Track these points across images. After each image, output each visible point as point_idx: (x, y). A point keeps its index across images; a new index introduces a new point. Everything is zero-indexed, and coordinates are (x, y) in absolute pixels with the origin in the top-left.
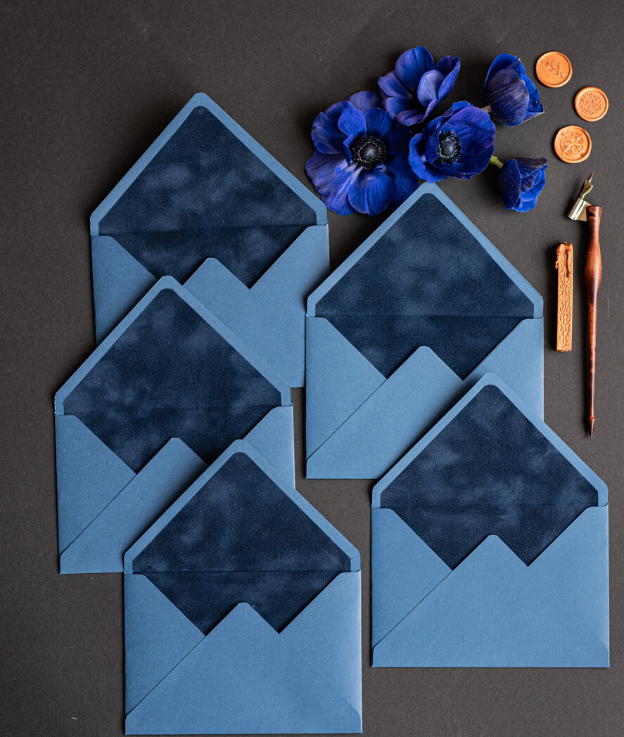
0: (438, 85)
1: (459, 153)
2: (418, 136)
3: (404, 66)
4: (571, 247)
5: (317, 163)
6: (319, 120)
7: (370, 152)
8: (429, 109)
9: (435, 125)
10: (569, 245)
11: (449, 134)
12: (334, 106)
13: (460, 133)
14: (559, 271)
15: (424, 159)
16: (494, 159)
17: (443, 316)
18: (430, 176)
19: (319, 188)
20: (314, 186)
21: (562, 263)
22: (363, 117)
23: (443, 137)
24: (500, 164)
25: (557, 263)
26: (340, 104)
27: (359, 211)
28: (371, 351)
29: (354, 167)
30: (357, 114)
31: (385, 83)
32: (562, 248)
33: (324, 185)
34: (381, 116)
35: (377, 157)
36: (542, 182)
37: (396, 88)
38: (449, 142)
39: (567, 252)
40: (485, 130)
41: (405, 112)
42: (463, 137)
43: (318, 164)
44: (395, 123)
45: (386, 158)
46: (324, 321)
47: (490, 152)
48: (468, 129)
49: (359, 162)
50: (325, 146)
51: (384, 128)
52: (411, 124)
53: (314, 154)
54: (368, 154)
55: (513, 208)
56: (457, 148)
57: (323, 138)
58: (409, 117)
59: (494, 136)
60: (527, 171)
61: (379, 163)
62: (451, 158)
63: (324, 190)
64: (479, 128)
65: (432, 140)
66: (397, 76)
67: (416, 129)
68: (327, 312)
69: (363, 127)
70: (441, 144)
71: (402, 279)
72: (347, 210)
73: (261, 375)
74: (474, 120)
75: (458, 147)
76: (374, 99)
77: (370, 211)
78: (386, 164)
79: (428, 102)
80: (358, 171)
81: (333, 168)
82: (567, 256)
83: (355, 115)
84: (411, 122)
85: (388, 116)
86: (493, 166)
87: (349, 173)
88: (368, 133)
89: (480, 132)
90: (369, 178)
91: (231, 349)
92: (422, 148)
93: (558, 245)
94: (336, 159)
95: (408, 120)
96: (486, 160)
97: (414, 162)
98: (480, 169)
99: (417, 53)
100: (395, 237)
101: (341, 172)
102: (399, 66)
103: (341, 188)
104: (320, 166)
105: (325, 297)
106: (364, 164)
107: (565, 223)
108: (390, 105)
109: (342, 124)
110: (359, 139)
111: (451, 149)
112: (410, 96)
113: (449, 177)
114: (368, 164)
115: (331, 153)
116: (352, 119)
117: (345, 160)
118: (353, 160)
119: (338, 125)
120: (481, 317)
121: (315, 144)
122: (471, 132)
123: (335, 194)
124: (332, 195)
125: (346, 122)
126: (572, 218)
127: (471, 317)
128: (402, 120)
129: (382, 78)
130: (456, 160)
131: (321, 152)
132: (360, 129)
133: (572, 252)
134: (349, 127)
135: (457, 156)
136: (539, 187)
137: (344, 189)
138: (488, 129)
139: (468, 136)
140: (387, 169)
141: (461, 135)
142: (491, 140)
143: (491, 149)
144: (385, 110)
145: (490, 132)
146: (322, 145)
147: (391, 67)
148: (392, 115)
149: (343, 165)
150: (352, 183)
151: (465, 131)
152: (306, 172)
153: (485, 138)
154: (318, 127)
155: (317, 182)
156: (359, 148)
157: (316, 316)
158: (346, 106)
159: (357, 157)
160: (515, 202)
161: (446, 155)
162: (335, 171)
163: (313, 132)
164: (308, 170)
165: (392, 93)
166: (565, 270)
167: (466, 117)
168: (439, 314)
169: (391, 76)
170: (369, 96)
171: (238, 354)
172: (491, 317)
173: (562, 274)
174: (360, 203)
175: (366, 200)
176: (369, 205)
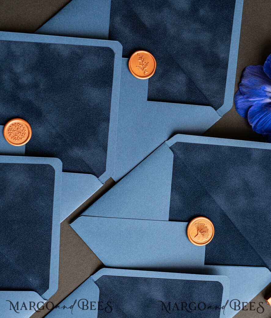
5: (255, 72)
17: (231, 221)
19: (242, 85)
20: (240, 82)
27: (249, 121)
28: (177, 197)
33: (247, 87)
46: (171, 155)
63: (244, 90)
68: (178, 152)
71: (234, 180)
72: (242, 112)
73: (107, 150)
77: (255, 126)
91: (108, 119)
100: (255, 155)
104: (255, 75)
105: (186, 143)
120: (247, 243)
123: (248, 98)
124: (245, 96)
127: (243, 237)
131: (264, 69)
137: (254, 100)
152: (244, 70)
155: (245, 81)
157: (170, 148)
164: (247, 70)
168: (229, 217)
171: (108, 126)
172: (252, 248)
175: (258, 119)
176: (257, 123)
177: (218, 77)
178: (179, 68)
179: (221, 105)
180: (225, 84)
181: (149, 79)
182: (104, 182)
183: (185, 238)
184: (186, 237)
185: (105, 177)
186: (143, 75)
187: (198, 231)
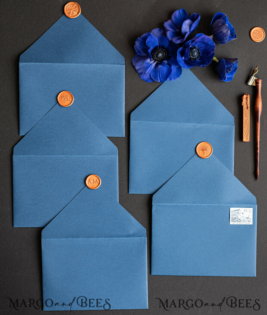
0: (190, 26)
1: (199, 56)
2: (181, 49)
3: (175, 17)
4: (249, 96)
6: (138, 41)
7: (160, 55)
8: (186, 36)
9: (189, 44)
10: (248, 95)
11: (195, 48)
12: (144, 35)
13: (200, 47)
14: (244, 107)
15: (183, 58)
16: (215, 58)
18: (187, 66)
21: (245, 103)
22: (157, 40)
23: (192, 49)
24: (217, 61)
25: (242, 103)
26: (147, 34)
29: (153, 61)
30: (154, 38)
31: (167, 25)
32: (245, 96)
34: (165, 39)
35: (163, 57)
36: (236, 68)
37: (172, 27)
38: (195, 51)
39: (247, 98)
40: (211, 46)
41: (176, 38)
43: (137, 60)
44: (171, 42)
45: (167, 58)
47: (213, 55)
48: (203, 45)
49: (155, 59)
50: (141, 52)
51: (166, 44)
52: (178, 43)
53: (136, 56)
54: (159, 56)
55: (223, 80)
57: (140, 49)
58: (177, 40)
59: (215, 48)
60: (229, 64)
61: (164, 60)
62: (196, 58)
64: (208, 45)
65: (187, 50)
66: (172, 22)
67: (180, 45)
69: (157, 44)
70: (191, 52)
74: (206, 41)
75: (199, 53)
76: (162, 32)
78: (167, 60)
79: (186, 33)
80: (155, 63)
81: (144, 62)
82: (247, 100)
83: (153, 39)
84: (178, 42)
85: (168, 39)
86: (214, 61)
87: (151, 64)
88: (159, 47)
89: (208, 46)
90: (160, 66)
92: (183, 54)
93: (243, 95)
94: (145, 58)
95: (177, 41)
96: (211, 59)
97: (179, 60)
98: (208, 63)
99: (181, 11)
101: (147, 63)
102: (173, 17)
103: (147, 71)
106: (157, 60)
107: (246, 86)
108: (169, 34)
109: (148, 42)
110: (155, 49)
111: (196, 54)
112: (178, 30)
113: (194, 66)
114: (159, 60)
115: (143, 55)
116: (152, 40)
117: (149, 58)
118: (152, 58)
119: (146, 43)
121: (136, 51)
122: (205, 46)
125: (149, 42)
126: (249, 84)
128: (174, 41)
129: (165, 23)
130: (198, 59)
132: (156, 45)
133: (249, 98)
134: (151, 44)
135: (198, 57)
136: (234, 70)
138: (212, 45)
139: (203, 48)
140: (168, 62)
141: (200, 48)
142: (213, 50)
143: (213, 53)
144: (167, 36)
145: (213, 46)
146: (139, 52)
147: (169, 17)
148: (170, 39)
149: (148, 60)
150: (152, 68)
153: (210, 49)
154: (137, 44)
156: (155, 53)
158: (149, 35)
159: (154, 57)
160: (224, 77)
161: (193, 57)
162: (145, 63)
163: (135, 46)
165: (170, 29)
166: (246, 106)
167: (202, 40)
169: (169, 21)
170: (160, 30)
173: (245, 108)
174: (156, 77)
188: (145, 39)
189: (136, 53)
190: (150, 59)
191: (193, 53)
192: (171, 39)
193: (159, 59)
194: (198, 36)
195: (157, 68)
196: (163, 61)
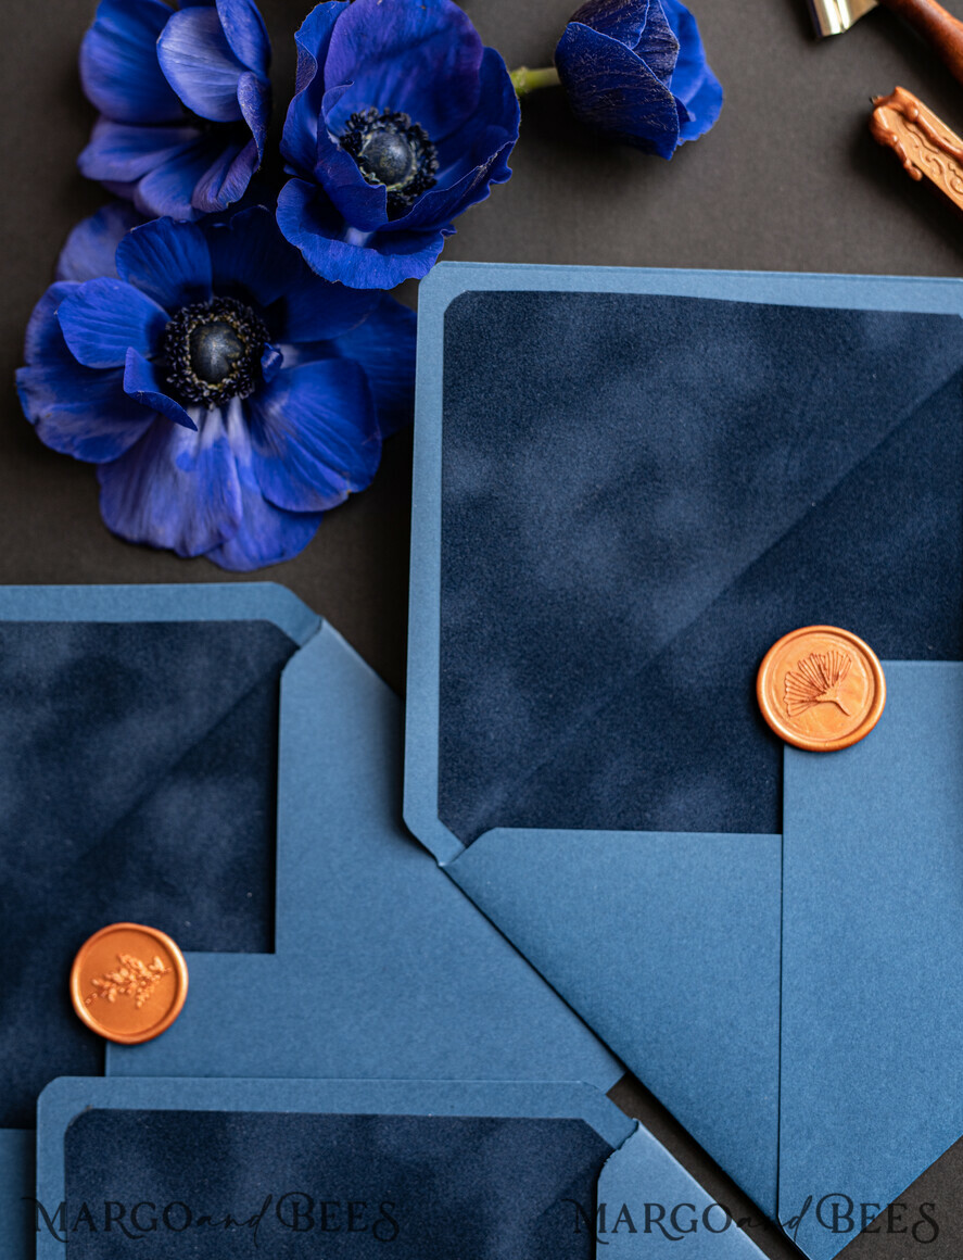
1: (424, 145)
2: (287, 198)
3: (110, 81)
4: (905, 95)
5: (125, 493)
6: (31, 392)
7: (217, 347)
8: (247, 110)
9: (308, 136)
10: (894, 95)
11: (360, 124)
12: (35, 329)
13: (384, 97)
14: (935, 178)
15: (357, 237)
16: (521, 78)
17: (768, 552)
18: (408, 259)
19: (183, 545)
20: (171, 552)
21: (923, 152)
22: (120, 285)
23: (352, 143)
24: (549, 75)
25: (908, 163)
26: (41, 309)
27: (328, 505)
28: (678, 803)
29: (214, 418)
30: (101, 293)
31: (102, 159)
32: (886, 118)
33: (189, 526)
34: (160, 241)
35: (243, 345)
36: (684, 22)
37: (139, 148)
38: (376, 141)
39: (906, 116)
40: (436, 32)
41: (206, 177)
42: (402, 100)
43: (131, 495)
44: (204, 223)
45: (270, 324)
46: (498, 839)
47: (496, 69)
48: (394, 74)
49: (215, 396)
50: (105, 438)
51: (195, 260)
52: (242, 186)
53: (102, 479)
54: (215, 359)
55: (680, 142)
56: (410, 138)
57: (80, 423)
58: (223, 180)
59: (471, 26)
60: (627, 22)
61: (260, 353)
62: (420, 172)
63: (200, 539)
64: (416, 42)
65: (328, 170)
66: (117, 121)
67: (263, 189)
68: (483, 808)
69: (146, 307)
70: (360, 161)
71: (586, 559)
72: (299, 533)
73: (492, 1120)
74: (386, 35)
75: (411, 134)
76: (115, 222)
77: (353, 480)
78: (280, 336)
80: (235, 417)
81: (169, 467)
82: (917, 123)
83: (95, 301)
84: (238, 181)
85: (177, 225)
86: (536, 96)
87: (220, 444)
88: (172, 310)
89: (426, 50)
90: (275, 409)
91: (364, 1122)
92: (328, 217)
93: (867, 123)
94: (155, 444)
95: (227, 184)
96: (505, 94)
97: (334, 266)
98: (510, 126)
99: (109, 24)
100: (475, 475)
101: (195, 461)
102: (98, 94)
103: (232, 499)
104: (138, 495)
105: (443, 779)
106: (230, 392)
108: (157, 196)
109: (85, 349)
110: (164, 344)
111: (397, 151)
112: (190, 133)
113: (455, 220)
114: (238, 381)
115: (130, 441)
116: (99, 313)
117: (180, 427)
118: (194, 405)
119: (80, 360)
120: (863, 466)
121: (77, 455)
122: (407, 71)
123: (233, 524)
124: (226, 532)
125: (89, 337)
126: (836, 30)
127: (836, 489)
128: (211, 200)
129: (85, 157)
130: (435, 165)
131: (108, 459)
132: (144, 318)
133: (918, 103)
134: (111, 342)
135: (427, 155)
136: (687, 37)
137: (242, 491)
138: (440, 23)
139: (409, 86)
140: (297, 346)
141: (392, 102)
142: (470, 40)
143: (493, 59)
144: (157, 217)
145: (449, 26)
146: (93, 445)
147: (85, 116)
148: (182, 211)
149: (186, 440)
150: (247, 459)
151: (390, 82)
152: (121, 539)
153: (452, 52)
154: (44, 410)
155: (167, 535)
156: (182, 366)
157: (468, 843)
158: (57, 299)
159: (198, 391)
160: (668, 120)
161: (400, 178)
162: (181, 473)
163: (43, 434)
164: (121, 527)
165: (137, 164)
166: (944, 160)
167: (360, 46)
168: (754, 558)
169: (103, 132)
170: (100, 226)
171: (391, 1119)
172: (885, 444)
173: (948, 176)
174: (311, 487)
175: (320, 466)
176: (339, 471)
177: (157, 657)
178: (134, 817)
179: (271, 630)
180: (184, 624)
181: (183, 949)
182: (629, 1123)
183: (853, 755)
184: (848, 751)
185: (608, 1121)
186: (170, 979)
187: (819, 702)
188: (55, 344)
189: (89, 469)
190: (190, 425)
191: (378, 160)
192: (188, 208)
193: (232, 370)
194: (316, 43)
195: (269, 432)
196: (260, 367)
